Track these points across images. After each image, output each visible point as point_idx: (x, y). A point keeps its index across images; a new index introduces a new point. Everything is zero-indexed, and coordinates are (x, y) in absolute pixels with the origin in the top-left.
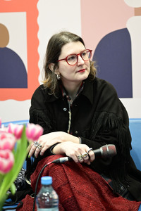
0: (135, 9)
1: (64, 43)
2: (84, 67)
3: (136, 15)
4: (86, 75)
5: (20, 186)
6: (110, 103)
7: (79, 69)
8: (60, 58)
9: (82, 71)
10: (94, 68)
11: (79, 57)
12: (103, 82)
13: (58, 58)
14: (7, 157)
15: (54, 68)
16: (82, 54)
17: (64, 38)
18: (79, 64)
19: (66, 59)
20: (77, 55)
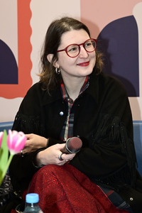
10: (101, 62)
19: (66, 50)
20: (79, 45)
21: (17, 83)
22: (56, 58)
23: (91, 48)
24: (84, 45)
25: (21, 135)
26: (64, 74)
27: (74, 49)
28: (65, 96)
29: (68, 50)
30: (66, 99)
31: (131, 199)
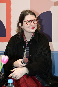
0: (54, 2)
10: (39, 28)
19: (26, 22)
20: (31, 21)
21: (5, 36)
22: (22, 24)
23: (36, 22)
24: (33, 21)
25: (6, 57)
26: (25, 31)
27: (29, 22)
28: (25, 40)
29: (27, 22)
30: (25, 41)
31: (50, 83)
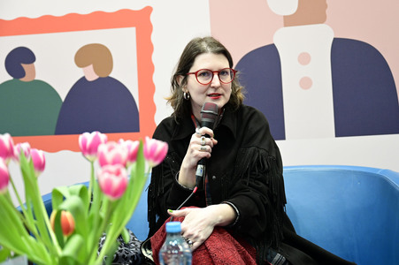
0: (284, 17)
1: (200, 52)
2: (221, 91)
3: (285, 26)
4: (221, 103)
5: (133, 260)
6: (260, 136)
7: (211, 91)
8: (191, 71)
9: (217, 96)
11: (216, 76)
12: (251, 109)
13: (188, 70)
14: (118, 173)
15: (183, 83)
16: (221, 73)
17: (204, 45)
18: (212, 85)
19: (196, 73)
20: (213, 72)
21: (138, 131)
24: (219, 72)
